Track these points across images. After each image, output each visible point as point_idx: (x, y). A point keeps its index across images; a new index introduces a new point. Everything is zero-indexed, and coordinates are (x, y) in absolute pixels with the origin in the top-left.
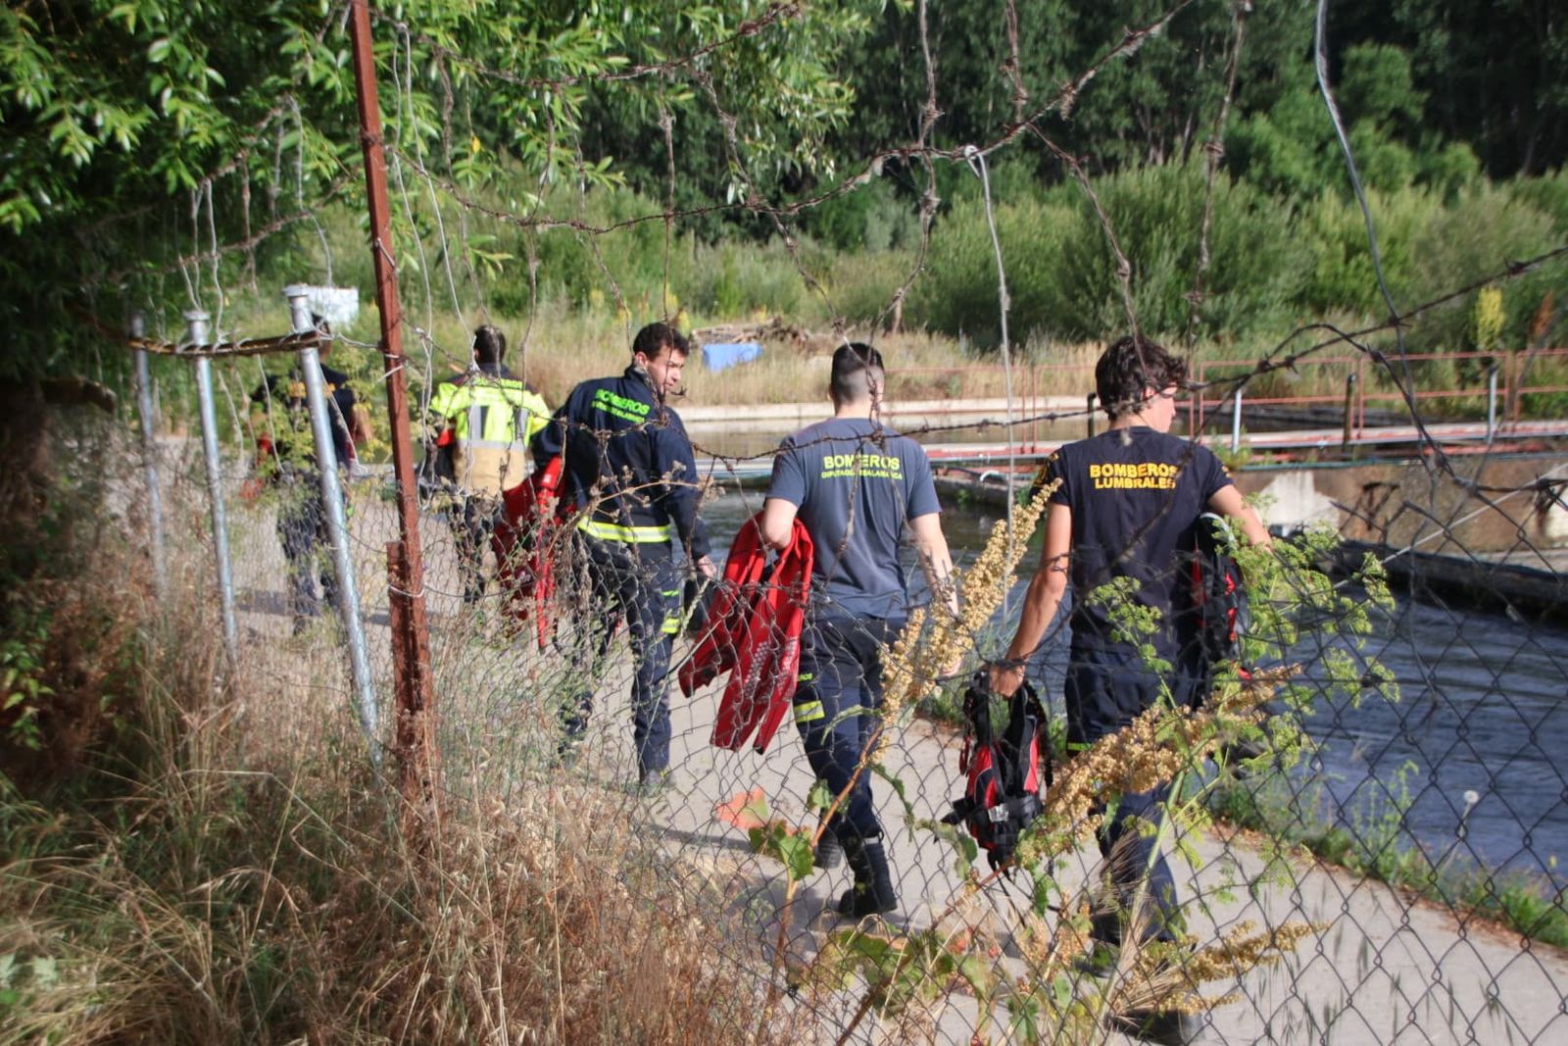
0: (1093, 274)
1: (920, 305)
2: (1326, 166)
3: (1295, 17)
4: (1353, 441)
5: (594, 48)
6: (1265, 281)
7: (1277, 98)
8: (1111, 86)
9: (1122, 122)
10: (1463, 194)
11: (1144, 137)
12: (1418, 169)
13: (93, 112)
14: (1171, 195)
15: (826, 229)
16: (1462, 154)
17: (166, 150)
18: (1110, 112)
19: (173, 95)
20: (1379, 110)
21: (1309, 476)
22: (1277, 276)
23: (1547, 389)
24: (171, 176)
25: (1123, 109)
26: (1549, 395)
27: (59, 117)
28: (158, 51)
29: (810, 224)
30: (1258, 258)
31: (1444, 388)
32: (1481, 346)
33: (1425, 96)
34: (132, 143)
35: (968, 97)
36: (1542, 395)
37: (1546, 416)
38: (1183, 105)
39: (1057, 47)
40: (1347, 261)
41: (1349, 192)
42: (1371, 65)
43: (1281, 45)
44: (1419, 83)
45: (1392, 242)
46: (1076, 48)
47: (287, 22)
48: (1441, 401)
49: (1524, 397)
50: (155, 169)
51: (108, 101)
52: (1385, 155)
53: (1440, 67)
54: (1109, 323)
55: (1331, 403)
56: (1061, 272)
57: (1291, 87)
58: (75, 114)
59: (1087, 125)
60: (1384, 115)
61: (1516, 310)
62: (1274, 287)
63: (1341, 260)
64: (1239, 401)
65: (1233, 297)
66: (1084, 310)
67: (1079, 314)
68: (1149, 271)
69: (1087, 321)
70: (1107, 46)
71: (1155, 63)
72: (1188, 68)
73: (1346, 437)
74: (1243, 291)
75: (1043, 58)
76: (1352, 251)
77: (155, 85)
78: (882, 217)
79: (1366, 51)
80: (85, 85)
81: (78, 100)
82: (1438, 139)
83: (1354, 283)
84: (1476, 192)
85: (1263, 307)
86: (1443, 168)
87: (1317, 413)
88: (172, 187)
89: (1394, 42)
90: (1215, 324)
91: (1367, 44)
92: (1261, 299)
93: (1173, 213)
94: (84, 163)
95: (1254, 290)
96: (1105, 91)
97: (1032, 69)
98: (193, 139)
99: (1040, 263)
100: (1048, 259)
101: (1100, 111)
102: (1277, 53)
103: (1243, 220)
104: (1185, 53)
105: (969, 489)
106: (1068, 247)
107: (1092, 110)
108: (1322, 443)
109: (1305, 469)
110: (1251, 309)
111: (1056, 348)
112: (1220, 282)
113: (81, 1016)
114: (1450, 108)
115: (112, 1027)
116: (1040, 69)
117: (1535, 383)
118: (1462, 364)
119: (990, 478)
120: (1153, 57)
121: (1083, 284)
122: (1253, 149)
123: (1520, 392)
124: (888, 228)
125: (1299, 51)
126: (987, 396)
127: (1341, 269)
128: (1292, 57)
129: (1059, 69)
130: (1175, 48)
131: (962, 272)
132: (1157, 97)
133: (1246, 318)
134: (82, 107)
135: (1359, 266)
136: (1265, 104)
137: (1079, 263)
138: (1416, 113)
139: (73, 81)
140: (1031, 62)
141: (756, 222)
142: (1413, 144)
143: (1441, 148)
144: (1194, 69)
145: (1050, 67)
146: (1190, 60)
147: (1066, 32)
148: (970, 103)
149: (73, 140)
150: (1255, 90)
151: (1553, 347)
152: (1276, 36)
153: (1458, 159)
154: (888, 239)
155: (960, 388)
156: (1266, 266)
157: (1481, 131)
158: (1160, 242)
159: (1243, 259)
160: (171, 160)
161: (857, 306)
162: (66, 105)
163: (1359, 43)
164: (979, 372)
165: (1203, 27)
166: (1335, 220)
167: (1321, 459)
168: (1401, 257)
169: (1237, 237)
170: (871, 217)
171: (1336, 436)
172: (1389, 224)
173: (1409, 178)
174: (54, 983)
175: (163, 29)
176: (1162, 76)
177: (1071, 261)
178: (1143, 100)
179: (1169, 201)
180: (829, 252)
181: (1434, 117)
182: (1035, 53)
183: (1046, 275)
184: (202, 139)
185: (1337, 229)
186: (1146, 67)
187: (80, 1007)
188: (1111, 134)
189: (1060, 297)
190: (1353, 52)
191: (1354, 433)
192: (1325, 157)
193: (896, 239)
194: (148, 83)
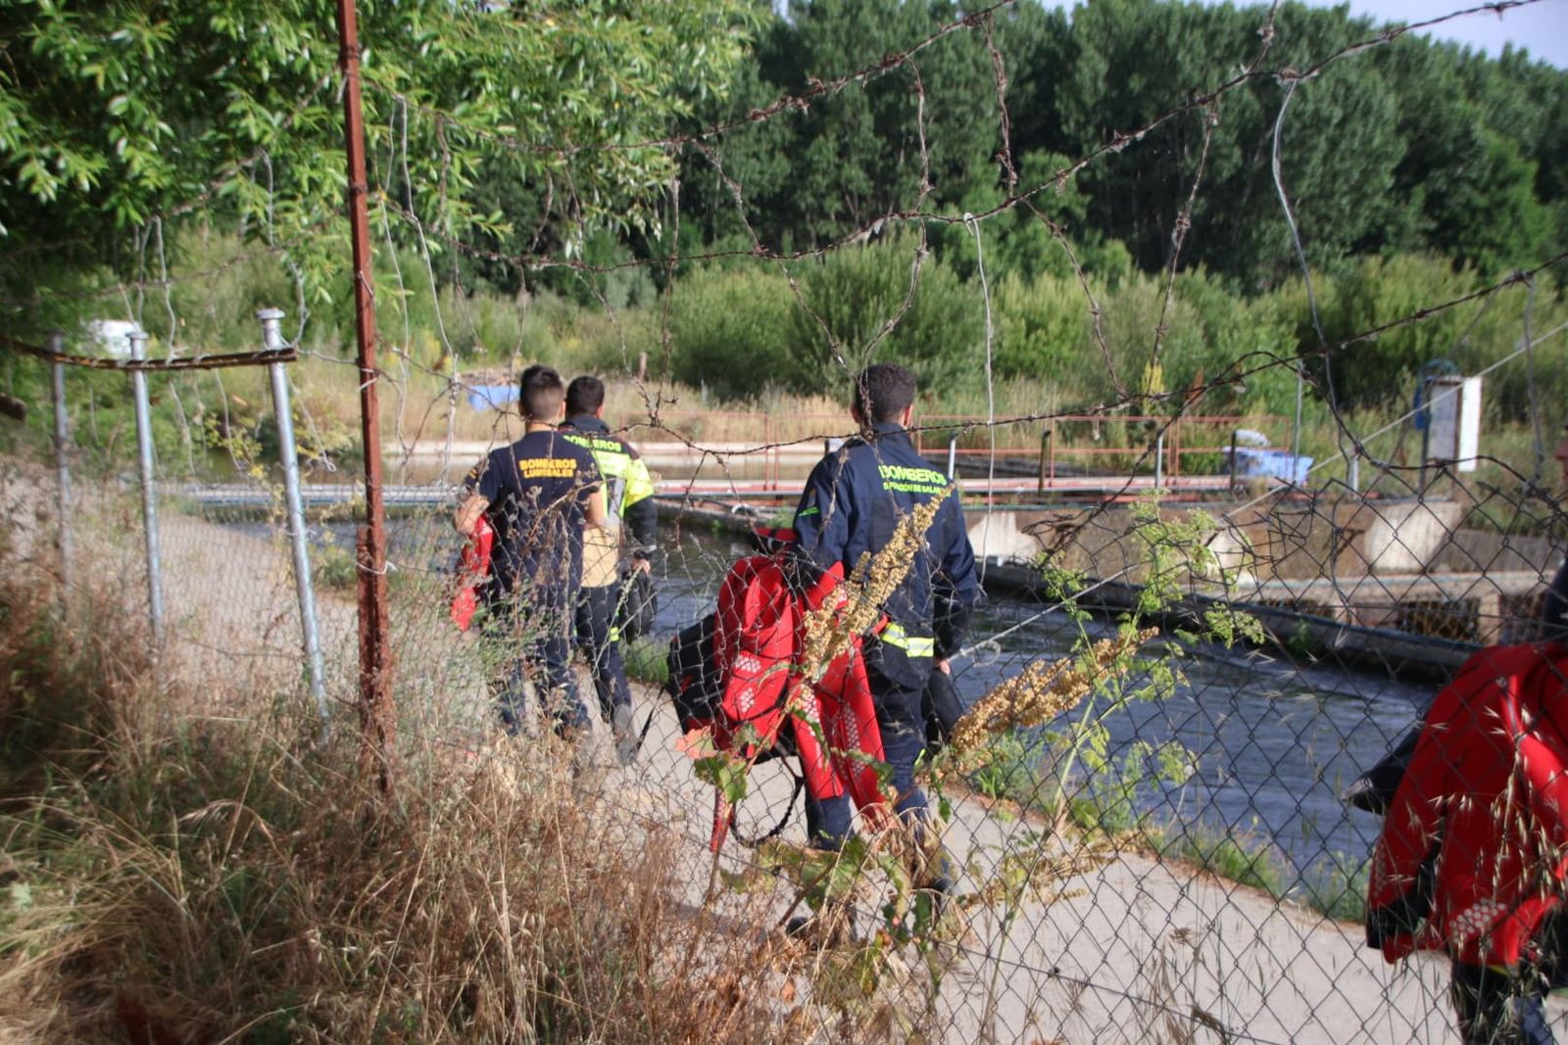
0: (818, 337)
1: (663, 358)
2: (1007, 252)
3: (981, 124)
4: (1046, 488)
5: (486, 119)
6: (964, 349)
7: (967, 192)
8: (825, 173)
9: (833, 205)
10: (1123, 283)
11: (852, 219)
12: (1083, 261)
13: (57, 156)
14: (886, 270)
15: (569, 288)
16: (1117, 248)
17: (117, 190)
18: (823, 196)
19: (129, 144)
20: (1051, 207)
21: (1012, 517)
22: (975, 345)
23: (1199, 450)
24: (121, 212)
25: (834, 195)
26: (1202, 455)
27: (26, 159)
28: (118, 106)
29: (554, 282)
30: (959, 329)
31: (1116, 446)
32: (1146, 412)
33: (1088, 199)
34: (91, 184)
35: (698, 175)
36: (1195, 455)
37: (1200, 473)
38: (886, 193)
39: (777, 137)
40: (1027, 336)
41: (1028, 275)
42: (1044, 170)
43: (969, 147)
44: (1083, 187)
45: (1065, 321)
46: (794, 138)
47: (232, 86)
48: (1115, 457)
49: (1181, 456)
50: (106, 207)
51: (68, 147)
52: (1055, 247)
53: (1099, 175)
54: (831, 380)
55: (1023, 456)
56: (790, 334)
57: (978, 184)
58: (41, 157)
59: (803, 206)
60: (1054, 213)
61: (1172, 383)
62: (972, 354)
63: (1023, 334)
64: (953, 451)
65: (938, 362)
66: (809, 368)
67: (805, 372)
68: (866, 336)
69: (812, 378)
70: (821, 138)
71: (863, 156)
72: (891, 162)
73: (1041, 485)
74: (945, 359)
75: (765, 146)
76: (1032, 327)
77: (113, 134)
78: (620, 279)
79: (1039, 157)
80: (48, 133)
81: (42, 144)
82: (1099, 235)
83: (1034, 355)
84: (1132, 283)
85: (963, 371)
86: (1102, 261)
87: (1012, 464)
88: (121, 222)
89: (1063, 152)
90: (923, 384)
91: (1041, 150)
92: (961, 364)
93: (887, 286)
94: (49, 199)
95: (956, 356)
96: (819, 178)
97: (756, 155)
98: (144, 182)
99: (769, 325)
100: (776, 322)
101: (814, 195)
102: (966, 153)
103: (947, 295)
104: (889, 148)
105: (722, 520)
106: (796, 312)
107: (808, 193)
108: (1020, 489)
109: (1008, 510)
110: (953, 373)
111: (787, 401)
112: (926, 349)
113: (56, 932)
114: (1107, 210)
115: (86, 942)
116: (763, 156)
117: (1189, 444)
118: (1131, 426)
119: (741, 511)
120: (861, 150)
121: (809, 345)
122: (946, 235)
123: (1179, 452)
124: (625, 289)
125: (985, 153)
126: (726, 440)
127: (1023, 342)
128: (979, 158)
129: (779, 156)
130: (879, 143)
131: (701, 329)
132: (864, 185)
133: (948, 380)
134: (46, 151)
135: (1037, 340)
136: (956, 197)
137: (806, 326)
138: (1081, 213)
139: (38, 127)
140: (755, 148)
141: (505, 278)
142: (1078, 239)
143: (1101, 244)
144: (896, 164)
145: (771, 154)
146: (892, 155)
147: (785, 124)
148: (700, 182)
149: (40, 179)
150: (947, 184)
151: (1202, 415)
152: (965, 140)
153: (1115, 254)
154: (625, 299)
155: (702, 432)
156: (965, 335)
157: (1132, 230)
158: (876, 310)
159: (947, 329)
160: (120, 199)
161: (605, 358)
162: (33, 149)
163: (1034, 151)
164: (719, 419)
165: (903, 128)
166: (1018, 299)
167: (1022, 502)
168: (1072, 334)
169: (942, 310)
170: (610, 278)
171: (1032, 484)
172: (1063, 307)
173: (1078, 267)
174: (29, 905)
175: (124, 87)
176: (868, 167)
177: (799, 324)
178: (852, 187)
179: (883, 277)
180: (573, 308)
181: (1095, 217)
182: (758, 141)
183: (774, 336)
184: (150, 183)
185: (1019, 307)
186: (855, 158)
187: (54, 926)
188: (824, 216)
189: (789, 355)
190: (1029, 157)
191: (1046, 482)
192: (1007, 245)
193: (633, 300)
194: (107, 132)
